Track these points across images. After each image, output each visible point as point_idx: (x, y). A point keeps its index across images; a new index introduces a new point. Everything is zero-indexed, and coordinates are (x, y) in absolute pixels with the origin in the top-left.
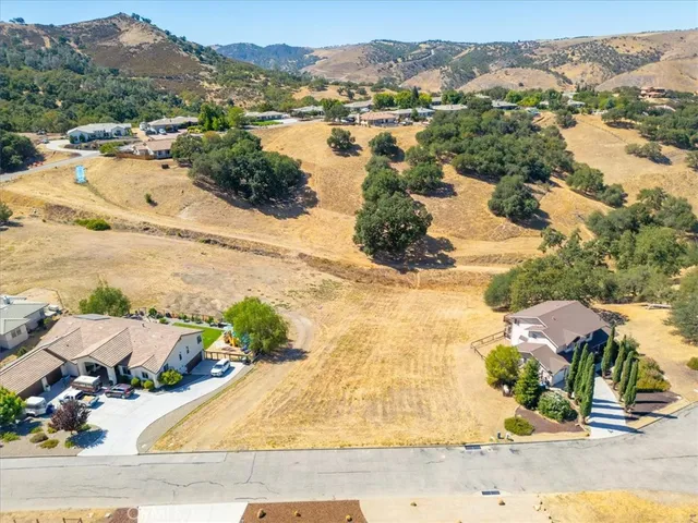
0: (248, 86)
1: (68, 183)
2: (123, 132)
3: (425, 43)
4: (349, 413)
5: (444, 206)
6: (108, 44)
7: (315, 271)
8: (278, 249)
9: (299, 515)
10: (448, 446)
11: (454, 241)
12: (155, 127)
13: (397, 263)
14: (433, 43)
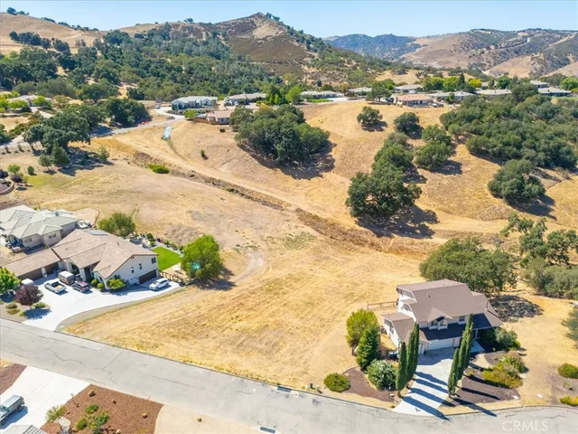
0: (338, 70)
1: (156, 138)
2: (209, 103)
3: (524, 31)
4: (214, 338)
5: (445, 182)
6: (244, 37)
7: (301, 224)
8: (283, 202)
9: (115, 402)
10: (265, 383)
11: (439, 215)
12: (232, 100)
13: (379, 227)
14: (531, 32)
